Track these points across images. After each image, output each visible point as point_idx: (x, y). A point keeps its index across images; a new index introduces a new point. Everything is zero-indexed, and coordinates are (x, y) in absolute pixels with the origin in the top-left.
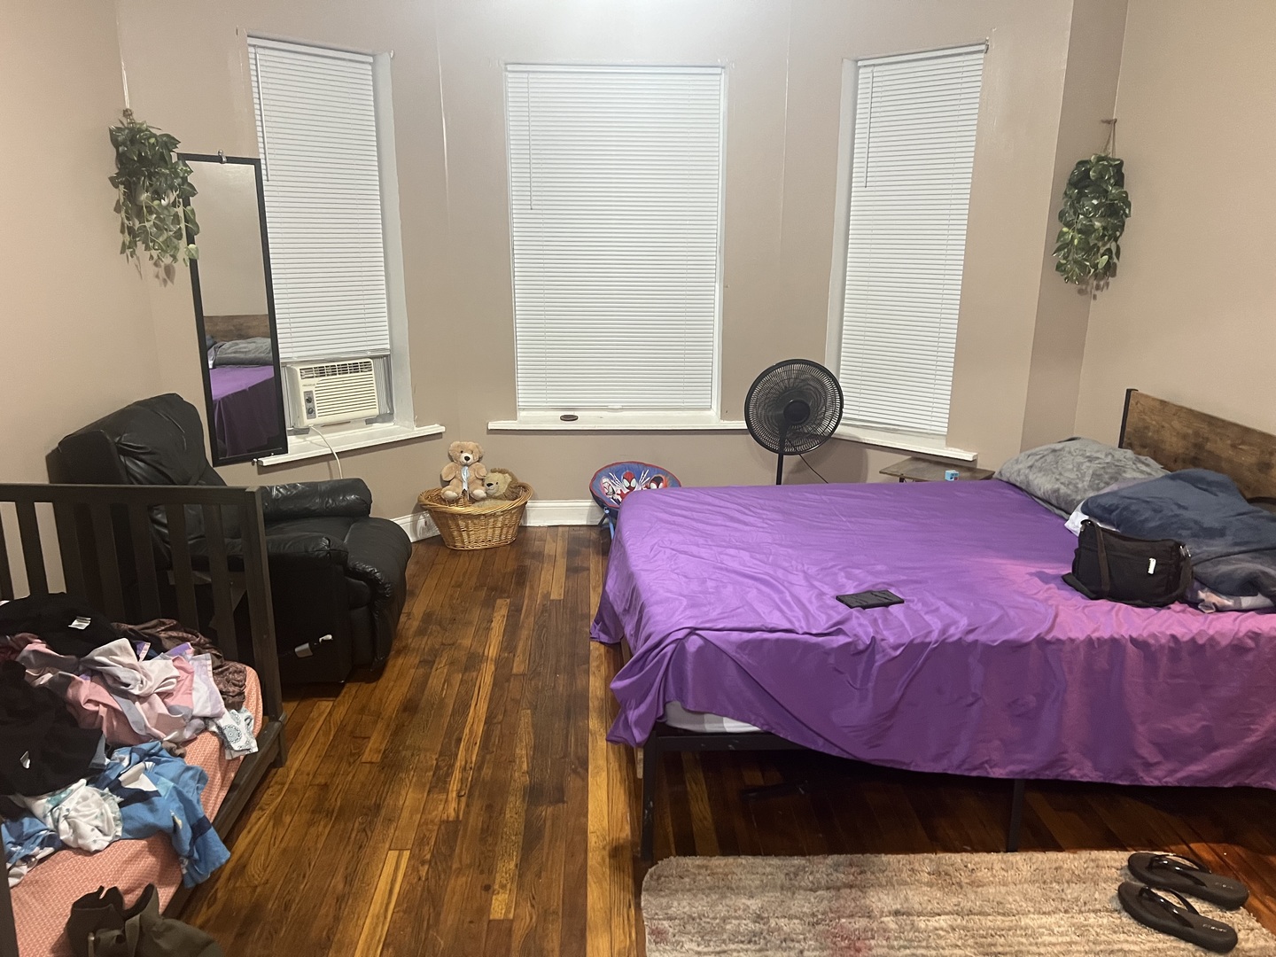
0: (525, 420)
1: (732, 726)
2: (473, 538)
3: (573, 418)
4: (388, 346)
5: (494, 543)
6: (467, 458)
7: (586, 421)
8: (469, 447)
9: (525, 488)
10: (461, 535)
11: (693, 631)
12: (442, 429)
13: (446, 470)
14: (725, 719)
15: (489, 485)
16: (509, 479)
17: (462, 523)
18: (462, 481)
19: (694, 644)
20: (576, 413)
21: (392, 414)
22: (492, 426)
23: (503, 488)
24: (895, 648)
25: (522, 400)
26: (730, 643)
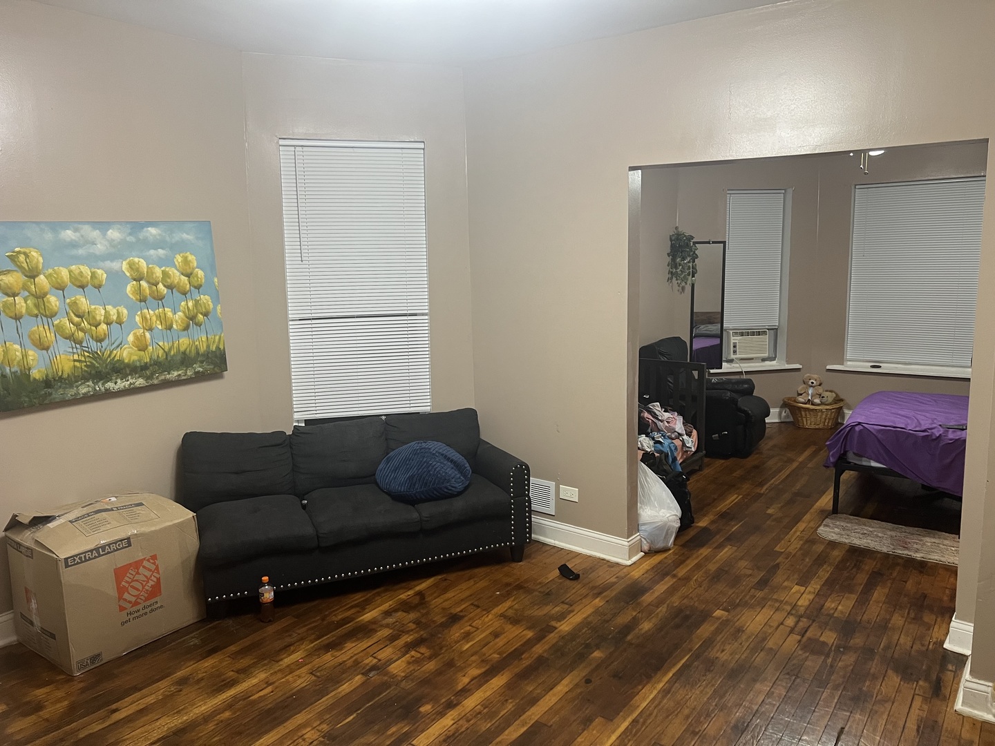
0: (849, 366)
4: (777, 324)
6: (812, 383)
7: (886, 368)
8: (814, 378)
9: (842, 400)
11: (859, 424)
12: (801, 367)
13: (801, 388)
14: (872, 461)
15: (823, 397)
16: (834, 395)
18: (808, 394)
19: (857, 428)
21: (775, 357)
22: (828, 367)
23: (830, 400)
25: (848, 355)
26: (874, 429)
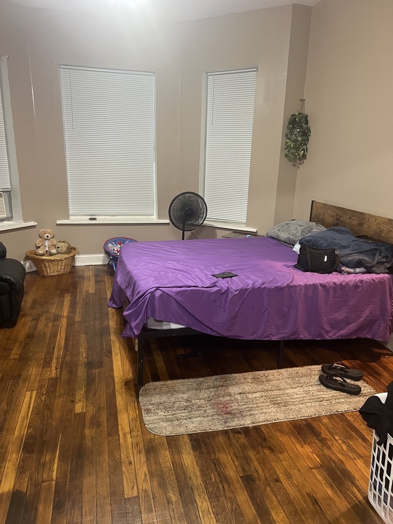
0: (73, 220)
1: (174, 326)
2: (52, 271)
3: (95, 219)
4: (10, 187)
5: (62, 272)
6: (48, 236)
7: (100, 220)
8: (48, 232)
9: (74, 249)
10: (47, 269)
11: (158, 288)
12: (36, 224)
13: (38, 242)
14: (171, 323)
15: (58, 248)
16: (67, 245)
17: (47, 264)
18: (45, 246)
19: (158, 293)
20: (96, 217)
21: (12, 217)
22: (58, 222)
23: (64, 249)
24: (236, 291)
25: (71, 212)
26: (172, 292)
